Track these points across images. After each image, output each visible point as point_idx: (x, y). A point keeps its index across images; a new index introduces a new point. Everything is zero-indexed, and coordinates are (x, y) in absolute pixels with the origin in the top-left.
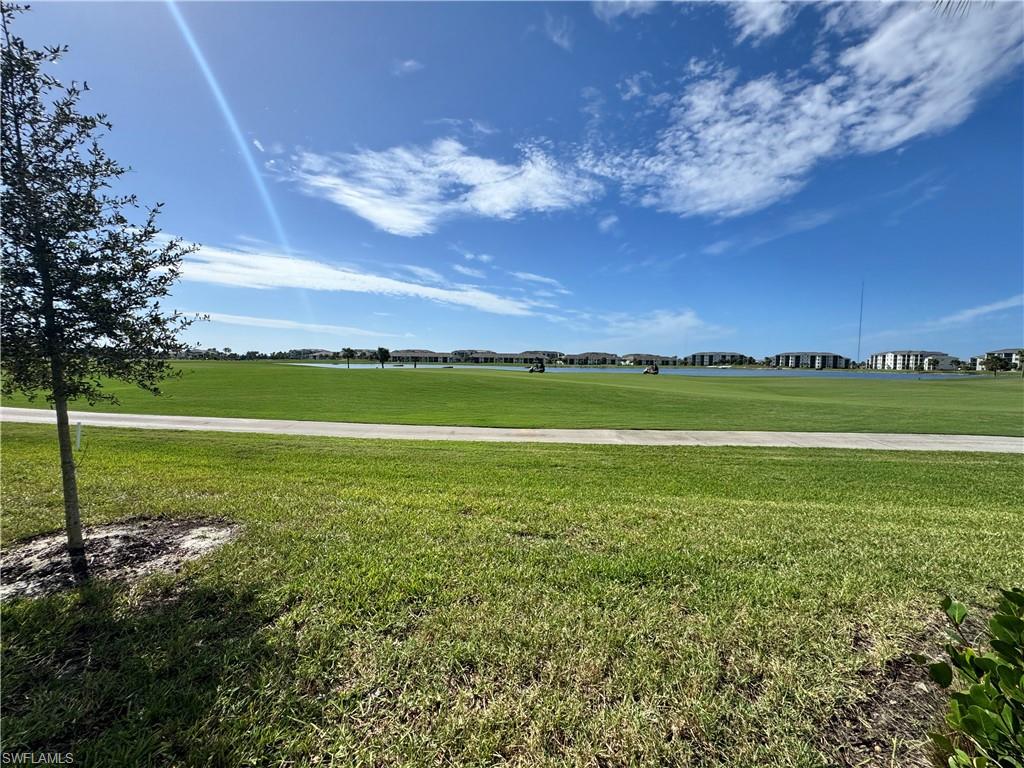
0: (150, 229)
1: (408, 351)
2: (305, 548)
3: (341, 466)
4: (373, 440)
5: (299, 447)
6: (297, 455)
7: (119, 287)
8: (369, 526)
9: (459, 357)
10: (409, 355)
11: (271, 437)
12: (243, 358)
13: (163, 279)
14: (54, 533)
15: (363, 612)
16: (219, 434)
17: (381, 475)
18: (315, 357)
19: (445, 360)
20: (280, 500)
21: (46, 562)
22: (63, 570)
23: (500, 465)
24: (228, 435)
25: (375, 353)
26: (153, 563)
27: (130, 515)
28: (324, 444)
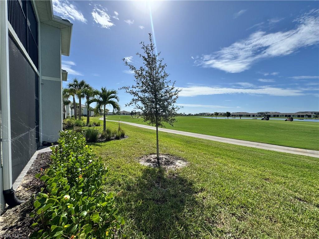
0: (173, 87)
1: (238, 113)
2: (205, 174)
3: (214, 150)
4: (225, 143)
5: (202, 142)
6: (202, 144)
7: (167, 101)
8: (225, 173)
9: (260, 115)
10: (238, 114)
11: (194, 138)
12: (188, 115)
13: (175, 99)
14: (154, 154)
15: (224, 203)
16: (183, 136)
17: (229, 156)
18: (206, 115)
19: (253, 116)
20: (198, 157)
21: (154, 160)
22: (156, 163)
23: (284, 163)
24: (184, 136)
25: (225, 114)
26: (170, 166)
27: (166, 153)
28: (209, 142)
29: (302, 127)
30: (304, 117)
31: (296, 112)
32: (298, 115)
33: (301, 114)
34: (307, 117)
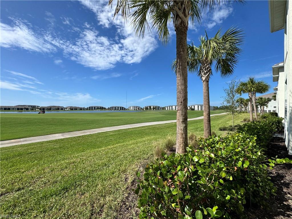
29: (17, 119)
30: (22, 110)
31: (15, 105)
32: (17, 108)
33: (20, 107)
34: (25, 109)
